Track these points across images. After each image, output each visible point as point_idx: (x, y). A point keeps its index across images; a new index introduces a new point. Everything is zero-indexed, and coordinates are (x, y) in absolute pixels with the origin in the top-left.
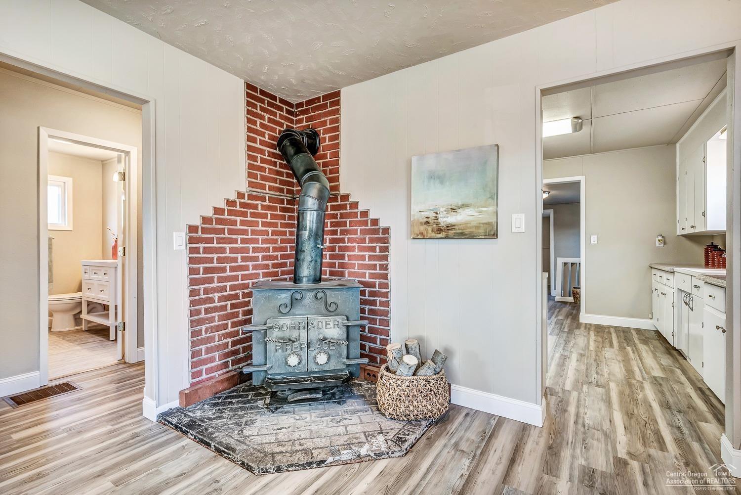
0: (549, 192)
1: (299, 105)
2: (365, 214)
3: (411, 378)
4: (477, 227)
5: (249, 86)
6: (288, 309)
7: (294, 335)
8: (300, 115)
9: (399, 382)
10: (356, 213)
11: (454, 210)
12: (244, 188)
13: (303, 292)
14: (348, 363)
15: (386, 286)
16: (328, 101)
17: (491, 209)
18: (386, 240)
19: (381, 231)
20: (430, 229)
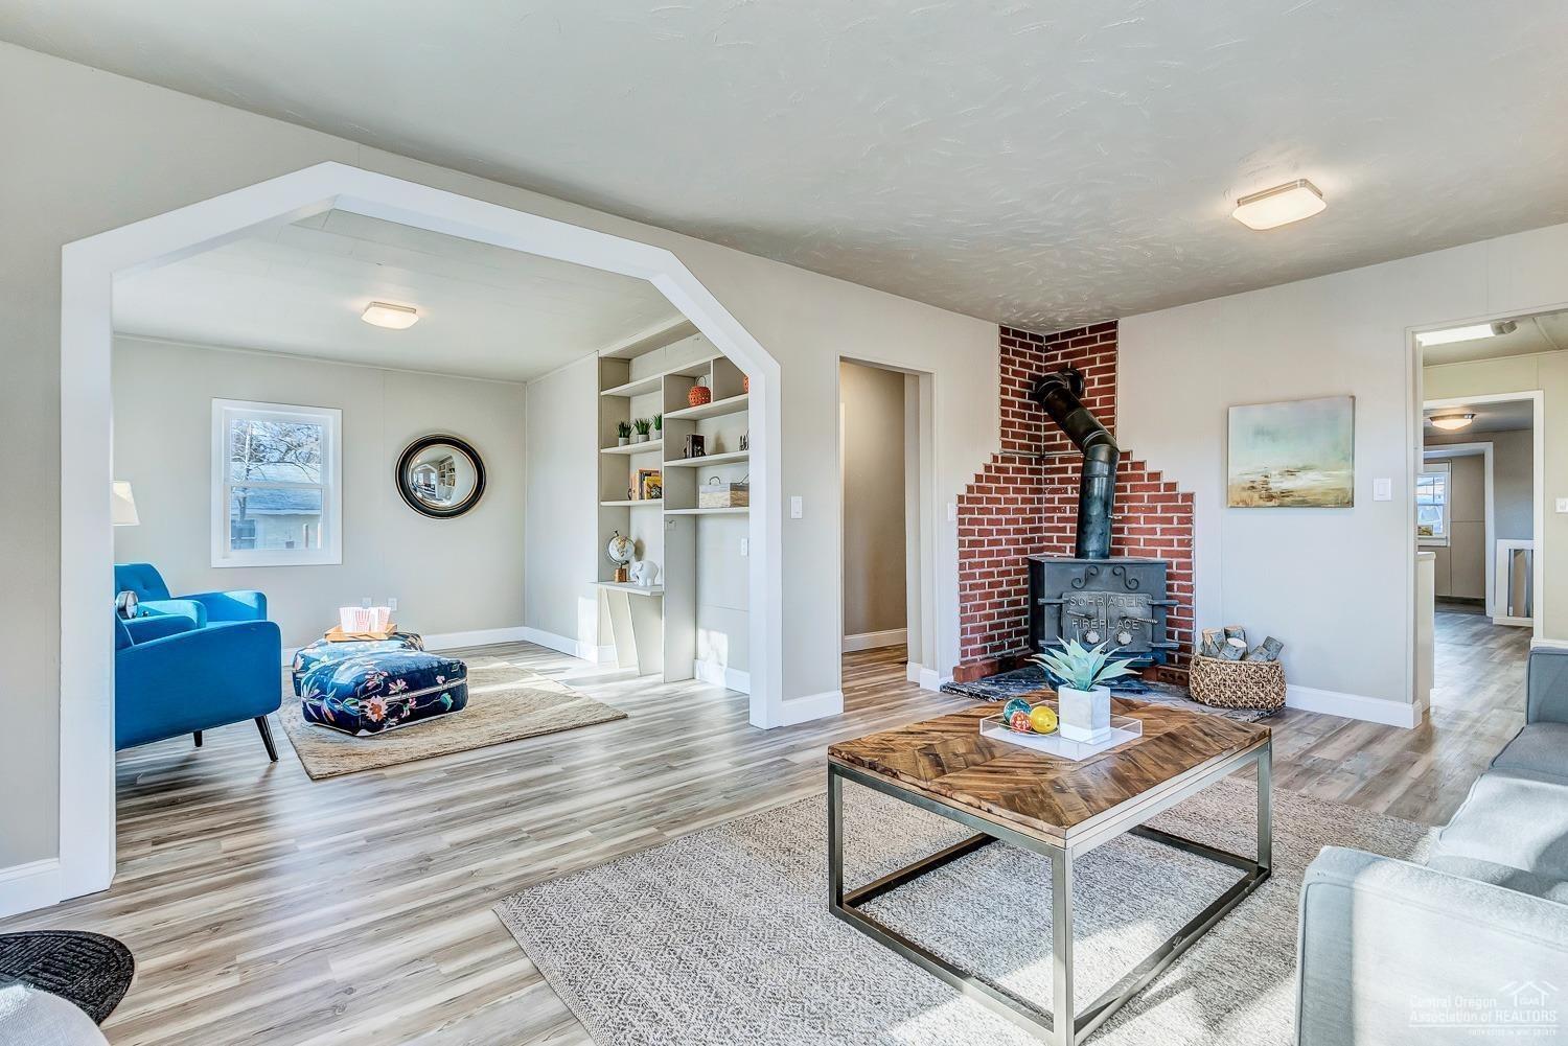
0: (1473, 416)
1: (1049, 338)
2: (1156, 476)
3: (1238, 662)
4: (1325, 494)
5: (1004, 330)
6: (1083, 584)
7: (1092, 611)
8: (1050, 351)
9: (1223, 666)
10: (1143, 475)
11: (1291, 473)
12: (997, 449)
13: (1099, 567)
14: (1154, 645)
15: (1189, 566)
16: (1098, 334)
17: (1344, 473)
18: (1189, 510)
19: (1180, 497)
20: (1256, 496)
